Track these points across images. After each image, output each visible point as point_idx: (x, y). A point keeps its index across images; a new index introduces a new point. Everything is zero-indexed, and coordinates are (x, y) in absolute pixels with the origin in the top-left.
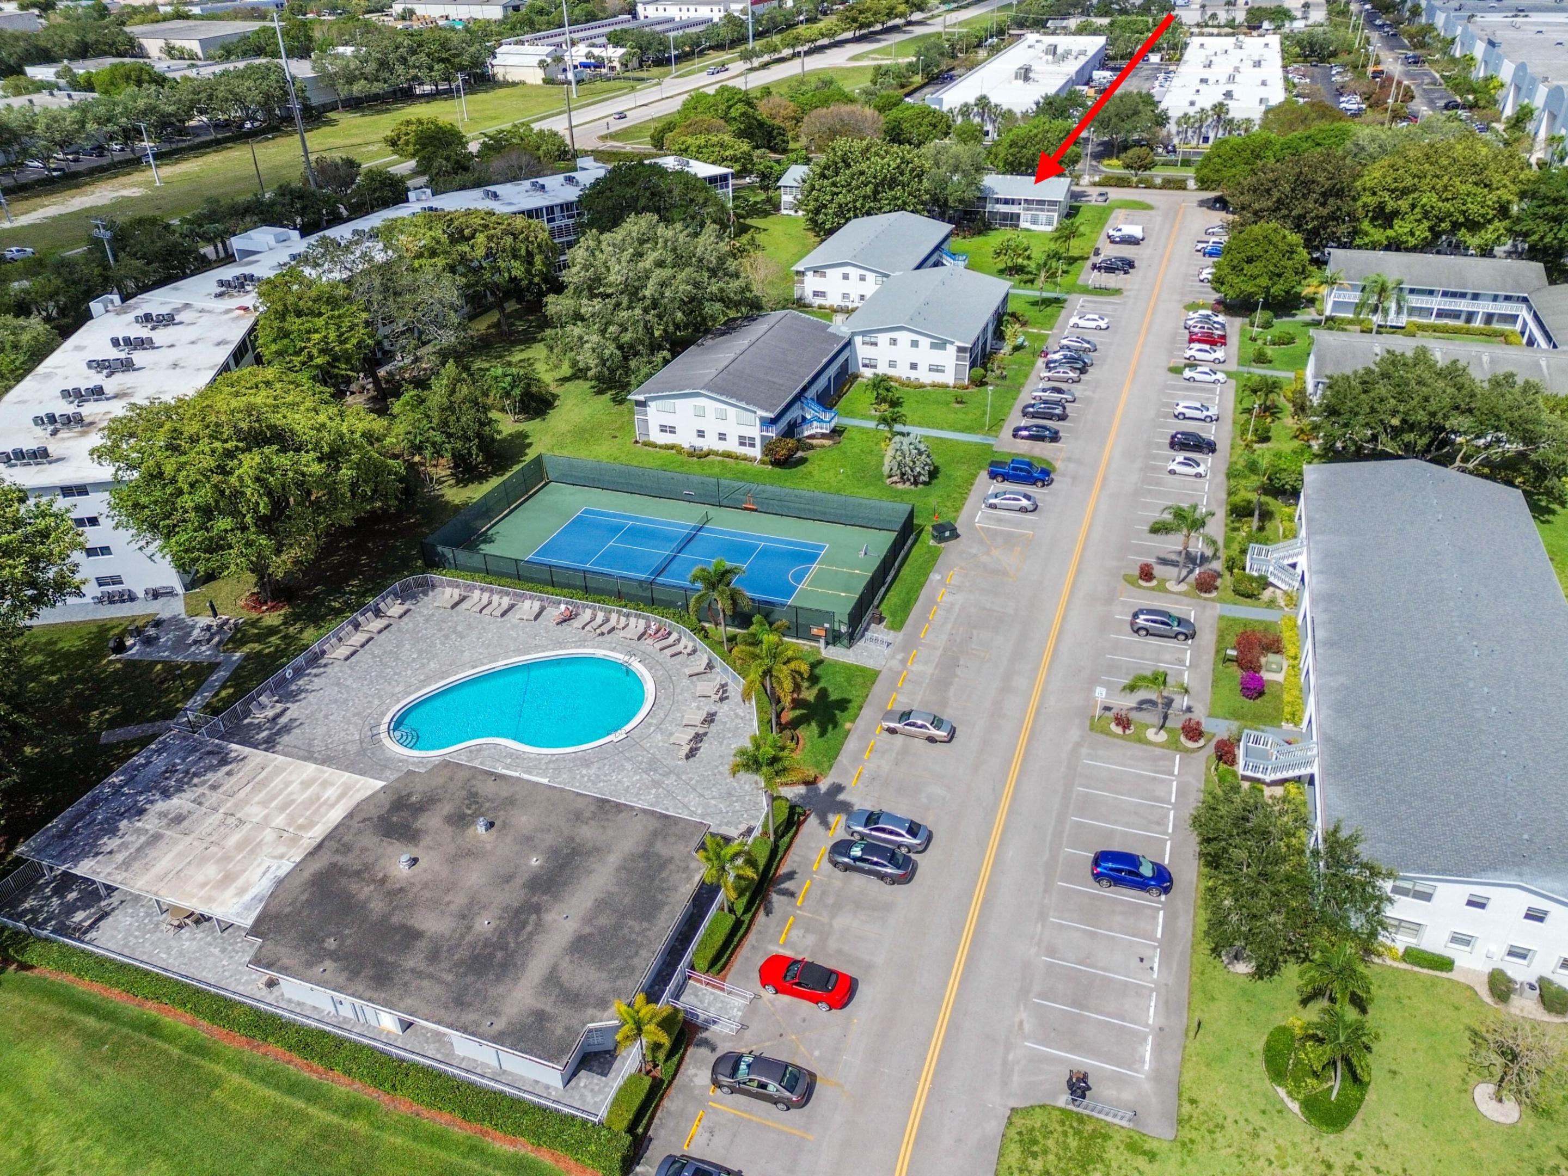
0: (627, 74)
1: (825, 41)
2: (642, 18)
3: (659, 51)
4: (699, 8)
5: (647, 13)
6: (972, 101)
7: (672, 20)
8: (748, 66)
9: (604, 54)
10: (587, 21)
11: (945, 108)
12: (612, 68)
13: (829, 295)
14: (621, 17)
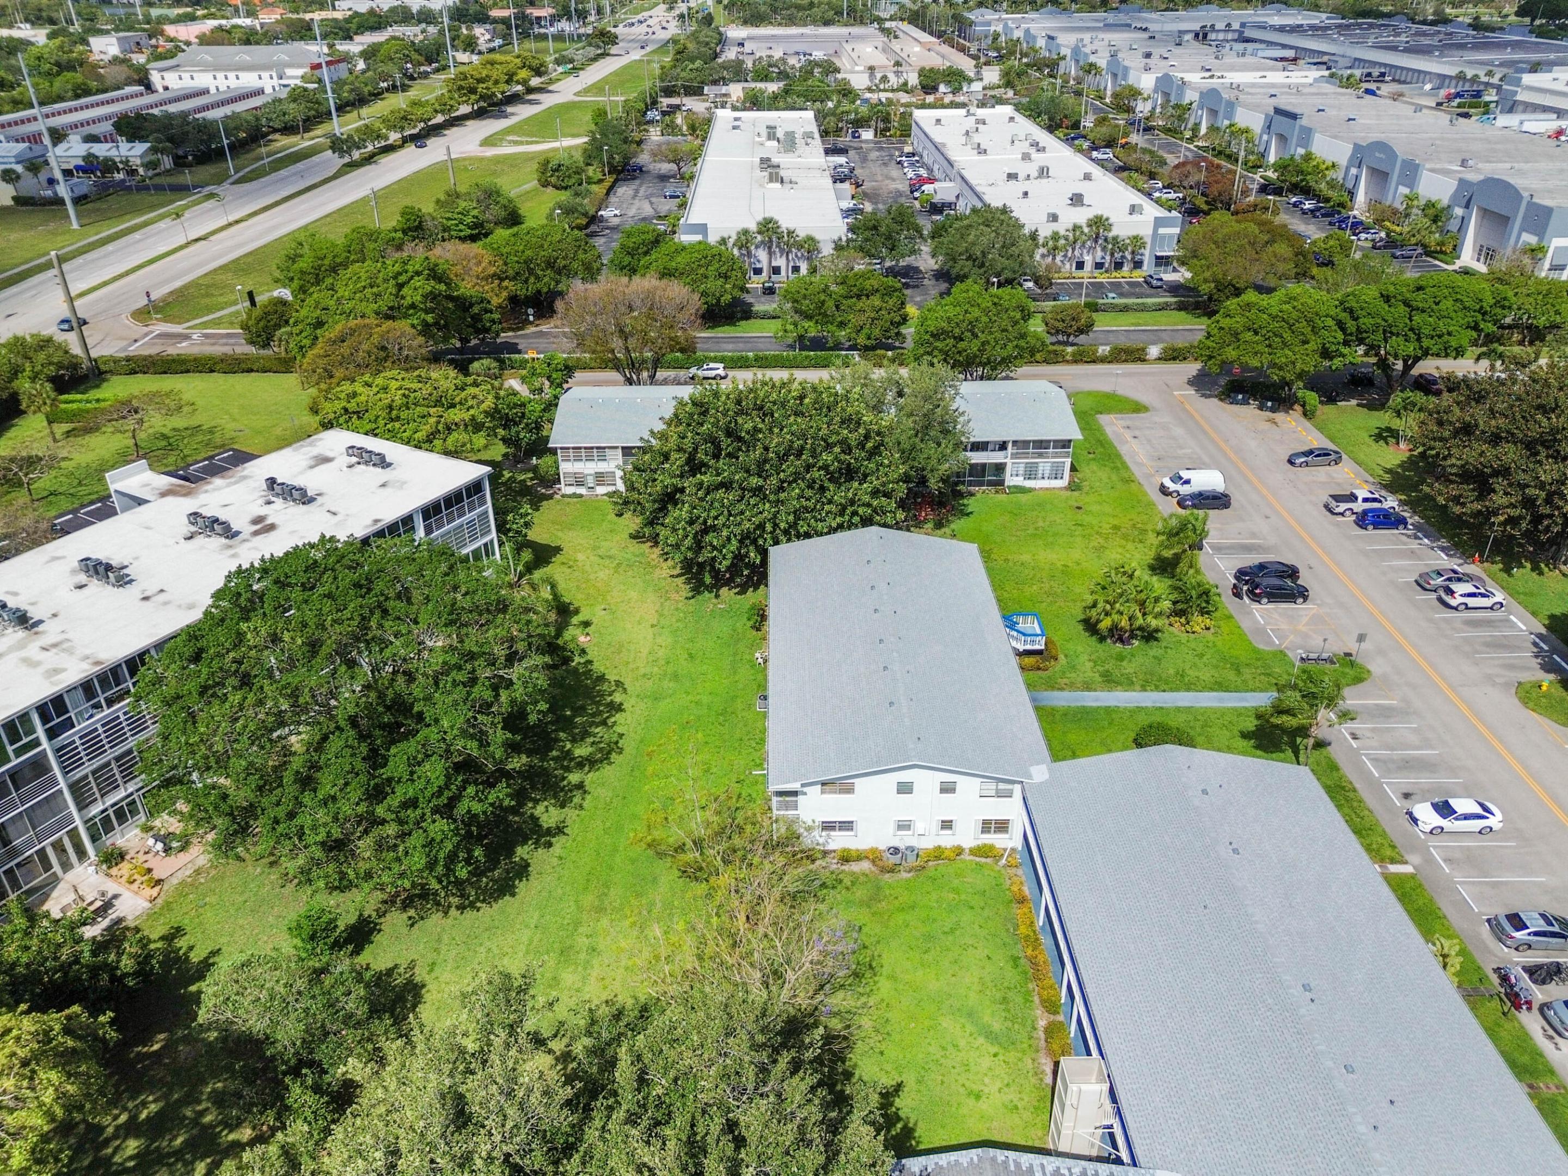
0: (158, 180)
1: (439, 119)
2: (161, 90)
3: (202, 141)
4: (241, 74)
5: (166, 83)
6: (753, 227)
7: (205, 92)
8: (347, 159)
9: (114, 153)
10: (77, 97)
11: (713, 239)
12: (132, 172)
13: (860, 827)
14: (129, 90)
